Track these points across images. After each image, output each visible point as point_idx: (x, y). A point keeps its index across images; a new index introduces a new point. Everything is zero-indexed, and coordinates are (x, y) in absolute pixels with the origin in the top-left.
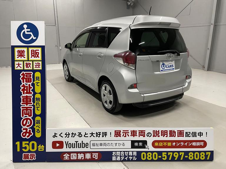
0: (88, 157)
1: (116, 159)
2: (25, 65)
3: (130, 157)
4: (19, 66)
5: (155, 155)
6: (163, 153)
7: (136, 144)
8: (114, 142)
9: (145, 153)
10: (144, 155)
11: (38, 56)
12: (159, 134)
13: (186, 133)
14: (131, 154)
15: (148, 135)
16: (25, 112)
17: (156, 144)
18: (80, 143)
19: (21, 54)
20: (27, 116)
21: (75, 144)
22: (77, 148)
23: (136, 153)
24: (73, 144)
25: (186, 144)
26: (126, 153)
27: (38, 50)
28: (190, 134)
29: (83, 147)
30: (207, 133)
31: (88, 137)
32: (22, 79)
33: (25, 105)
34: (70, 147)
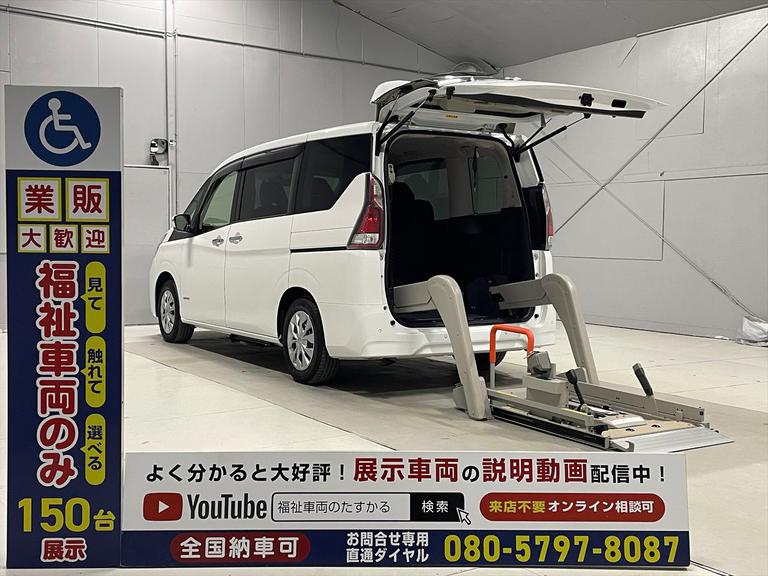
0: (264, 549)
1: (360, 558)
2: (53, 236)
3: (406, 552)
4: (31, 239)
5: (491, 543)
6: (519, 539)
7: (427, 506)
8: (352, 499)
9: (456, 539)
10: (453, 543)
11: (97, 208)
12: (503, 470)
13: (595, 468)
14: (409, 540)
15: (467, 476)
16: (51, 397)
17: (495, 506)
18: (240, 503)
19: (40, 199)
20: (57, 413)
21: (220, 503)
22: (226, 517)
23: (427, 537)
24: (213, 503)
25: (595, 506)
26: (394, 539)
27: (99, 187)
28: (607, 472)
29: (249, 514)
30: (662, 468)
31: (265, 479)
32: (40, 284)
33: (53, 373)
34: (203, 515)
